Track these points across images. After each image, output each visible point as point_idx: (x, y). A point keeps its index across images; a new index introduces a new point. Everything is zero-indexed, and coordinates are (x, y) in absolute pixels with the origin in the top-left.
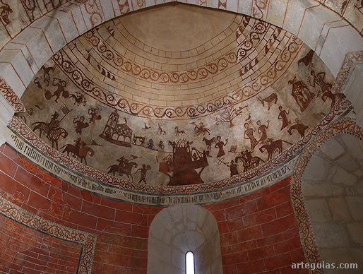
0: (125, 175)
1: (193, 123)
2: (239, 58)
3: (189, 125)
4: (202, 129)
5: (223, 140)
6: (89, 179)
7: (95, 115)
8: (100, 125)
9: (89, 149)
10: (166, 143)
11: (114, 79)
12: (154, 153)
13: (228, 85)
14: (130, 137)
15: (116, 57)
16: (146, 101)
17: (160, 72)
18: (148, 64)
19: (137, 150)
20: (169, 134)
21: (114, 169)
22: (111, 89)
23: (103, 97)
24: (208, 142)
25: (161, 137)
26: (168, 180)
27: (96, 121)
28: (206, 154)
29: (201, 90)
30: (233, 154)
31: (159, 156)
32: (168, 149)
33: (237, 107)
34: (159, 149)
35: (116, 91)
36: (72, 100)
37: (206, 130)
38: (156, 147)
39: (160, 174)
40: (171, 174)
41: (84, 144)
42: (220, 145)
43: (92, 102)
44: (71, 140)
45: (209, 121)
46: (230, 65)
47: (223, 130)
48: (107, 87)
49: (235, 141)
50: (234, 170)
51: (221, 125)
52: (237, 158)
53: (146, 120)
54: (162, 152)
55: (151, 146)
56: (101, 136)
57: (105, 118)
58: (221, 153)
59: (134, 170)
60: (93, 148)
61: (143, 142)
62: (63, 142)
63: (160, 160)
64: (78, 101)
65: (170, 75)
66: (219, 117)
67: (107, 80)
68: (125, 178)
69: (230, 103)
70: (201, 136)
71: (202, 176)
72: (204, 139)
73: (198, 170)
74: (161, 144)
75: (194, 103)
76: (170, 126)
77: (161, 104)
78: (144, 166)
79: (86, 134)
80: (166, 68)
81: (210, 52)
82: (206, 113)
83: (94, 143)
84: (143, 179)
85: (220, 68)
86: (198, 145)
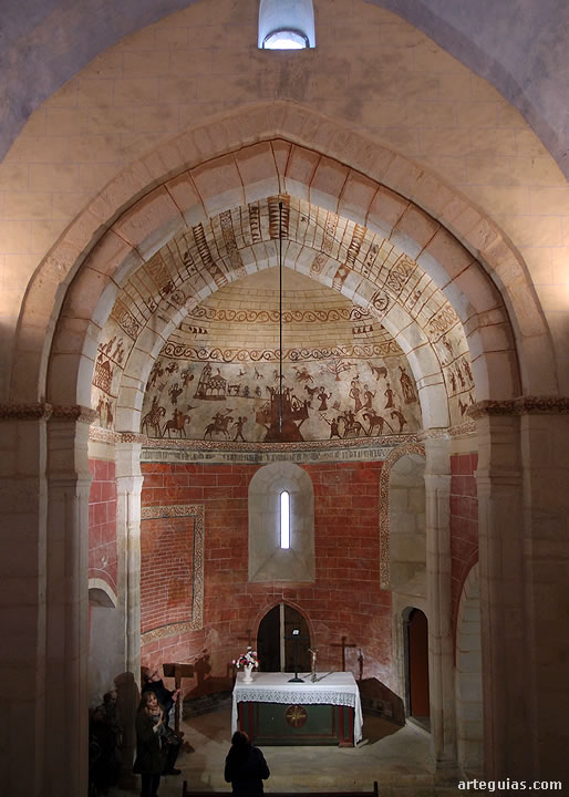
0: (221, 433)
1: (295, 368)
2: (353, 317)
3: (290, 370)
4: (304, 376)
5: (327, 392)
6: (190, 450)
7: (188, 377)
8: (193, 385)
9: (186, 417)
10: (263, 389)
11: (206, 332)
12: (251, 402)
13: (338, 337)
14: (224, 388)
15: (208, 311)
16: (241, 345)
17: (258, 312)
18: (243, 306)
19: (231, 402)
20: (266, 377)
21: (210, 429)
22: (203, 344)
23: (195, 354)
24: (311, 392)
25: (258, 382)
26: (265, 432)
27: (189, 384)
28: (307, 404)
29: (307, 333)
30: (335, 411)
31: (256, 405)
32: (266, 396)
33: (346, 361)
34: (256, 396)
35: (209, 344)
36: (166, 373)
37: (309, 377)
38: (252, 394)
39: (257, 426)
40: (269, 425)
41: (181, 413)
42: (323, 397)
43: (184, 364)
44: (169, 416)
45: (313, 368)
46: (342, 320)
47: (328, 380)
48: (198, 344)
49: (340, 396)
50: (335, 431)
51: (325, 375)
52: (339, 418)
53: (241, 366)
54: (260, 399)
55: (246, 394)
56: (195, 397)
57: (198, 376)
58: (324, 407)
59: (230, 425)
60: (189, 413)
61: (238, 391)
62: (163, 421)
63: (257, 410)
64: (171, 371)
65: (270, 313)
66: (325, 366)
67: (199, 336)
68: (221, 436)
69: (338, 354)
70: (303, 383)
71: (302, 430)
72: (306, 387)
73: (297, 422)
74: (257, 391)
75: (297, 346)
76: (269, 369)
77: (258, 346)
78: (240, 418)
79: (181, 400)
80: (265, 307)
81: (320, 299)
82: (311, 358)
83: (190, 408)
84: (240, 433)
85: (330, 318)
86: (299, 393)
